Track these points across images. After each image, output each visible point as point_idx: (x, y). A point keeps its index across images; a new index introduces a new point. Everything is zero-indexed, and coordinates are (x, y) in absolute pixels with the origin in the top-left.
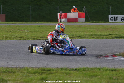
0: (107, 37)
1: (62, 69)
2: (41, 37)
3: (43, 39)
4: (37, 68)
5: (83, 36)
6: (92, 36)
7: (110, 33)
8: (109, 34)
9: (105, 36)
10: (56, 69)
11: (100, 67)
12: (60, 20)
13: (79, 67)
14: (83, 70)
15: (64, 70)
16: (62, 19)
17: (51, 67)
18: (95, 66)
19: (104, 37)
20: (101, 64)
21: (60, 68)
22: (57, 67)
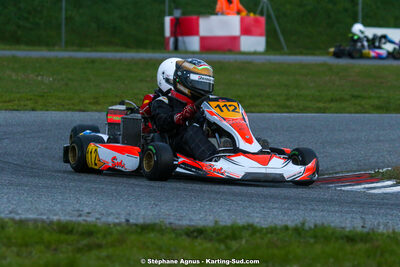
0: (343, 105)
1: (145, 228)
2: (92, 101)
3: (99, 107)
4: (43, 221)
5: (252, 102)
6: (288, 103)
7: (356, 93)
8: (353, 96)
9: (336, 100)
10: (119, 228)
11: (303, 224)
12: (172, 40)
13: (216, 222)
14: (229, 232)
15: (152, 235)
16: (180, 38)
17: (104, 219)
18: (286, 218)
19: (332, 104)
20: (313, 210)
21: (136, 225)
22: (128, 221)
